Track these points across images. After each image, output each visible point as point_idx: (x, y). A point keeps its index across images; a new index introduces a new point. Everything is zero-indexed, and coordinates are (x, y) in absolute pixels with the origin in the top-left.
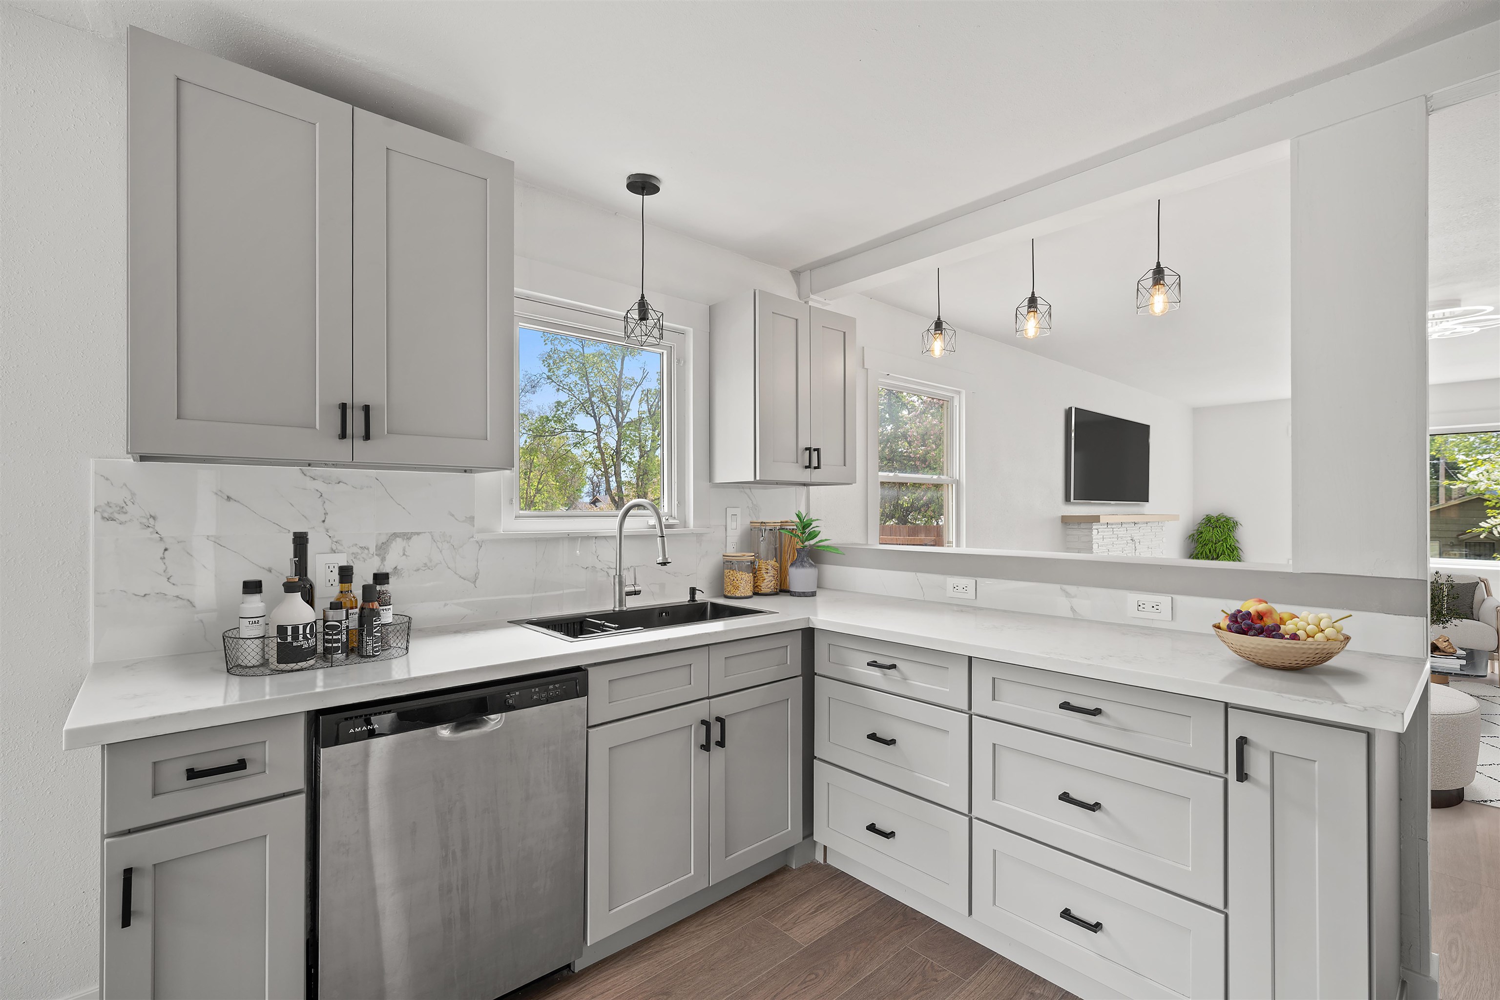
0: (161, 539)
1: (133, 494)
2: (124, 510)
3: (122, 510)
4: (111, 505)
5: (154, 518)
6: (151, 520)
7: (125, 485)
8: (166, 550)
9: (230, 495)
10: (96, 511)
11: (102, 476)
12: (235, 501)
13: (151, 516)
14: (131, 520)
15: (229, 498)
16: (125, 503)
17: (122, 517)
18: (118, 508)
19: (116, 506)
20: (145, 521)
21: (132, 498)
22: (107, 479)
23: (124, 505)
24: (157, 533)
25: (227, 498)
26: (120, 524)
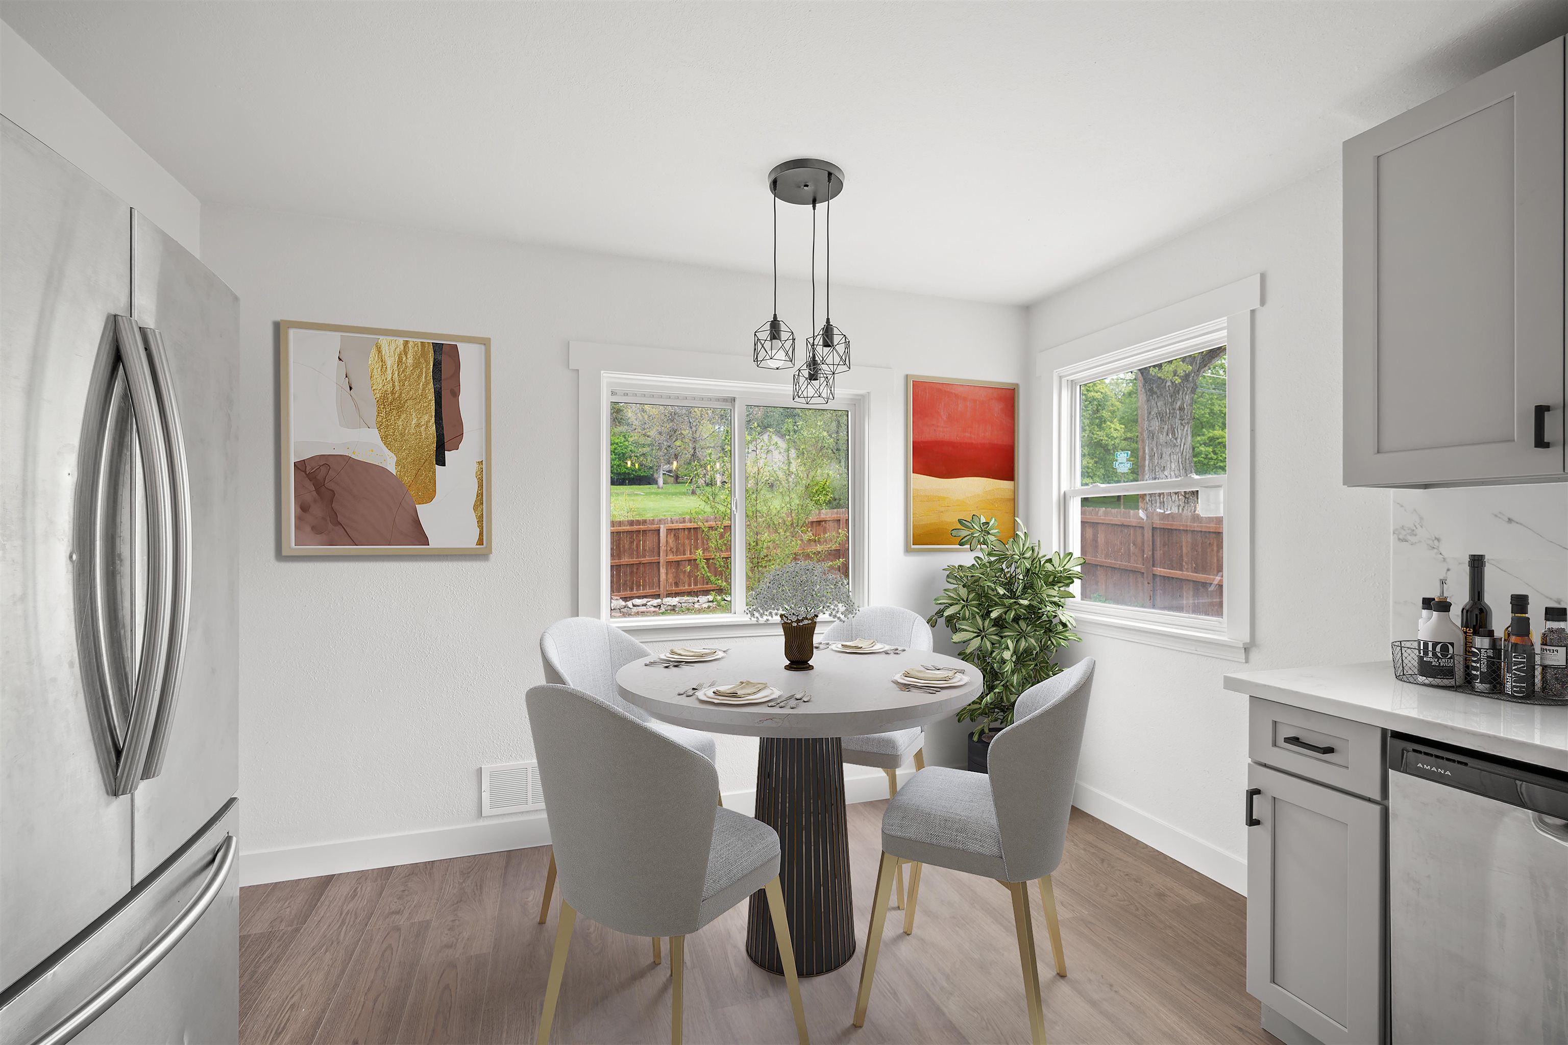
0: (1444, 560)
1: (1421, 518)
2: (1414, 533)
3: (1413, 533)
4: (1405, 528)
5: (1438, 540)
6: (1436, 542)
7: (1415, 510)
8: (1448, 570)
9: (1511, 517)
10: (1394, 533)
11: (1398, 504)
12: (1517, 523)
13: (1436, 538)
14: (1420, 542)
15: (1510, 520)
16: (1415, 526)
17: (1412, 539)
18: (1410, 531)
19: (1409, 529)
20: (1430, 542)
21: (1420, 522)
22: (1402, 506)
23: (1415, 528)
24: (1441, 554)
25: (1507, 520)
26: (1412, 545)
